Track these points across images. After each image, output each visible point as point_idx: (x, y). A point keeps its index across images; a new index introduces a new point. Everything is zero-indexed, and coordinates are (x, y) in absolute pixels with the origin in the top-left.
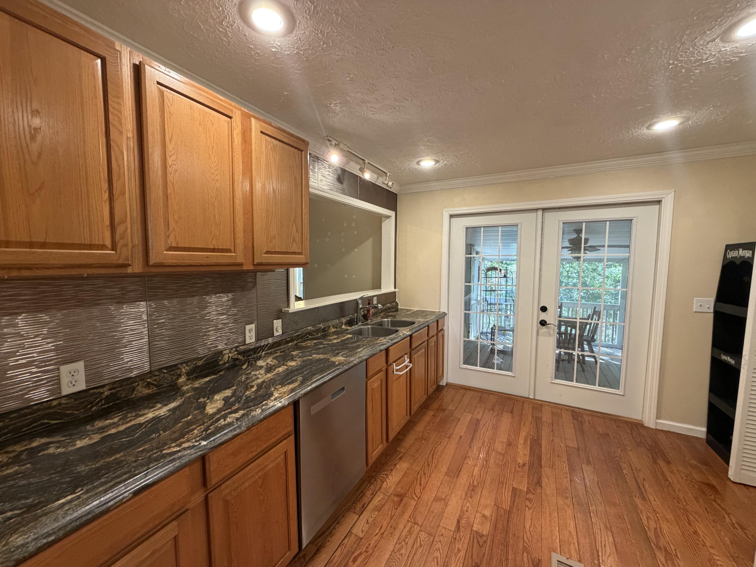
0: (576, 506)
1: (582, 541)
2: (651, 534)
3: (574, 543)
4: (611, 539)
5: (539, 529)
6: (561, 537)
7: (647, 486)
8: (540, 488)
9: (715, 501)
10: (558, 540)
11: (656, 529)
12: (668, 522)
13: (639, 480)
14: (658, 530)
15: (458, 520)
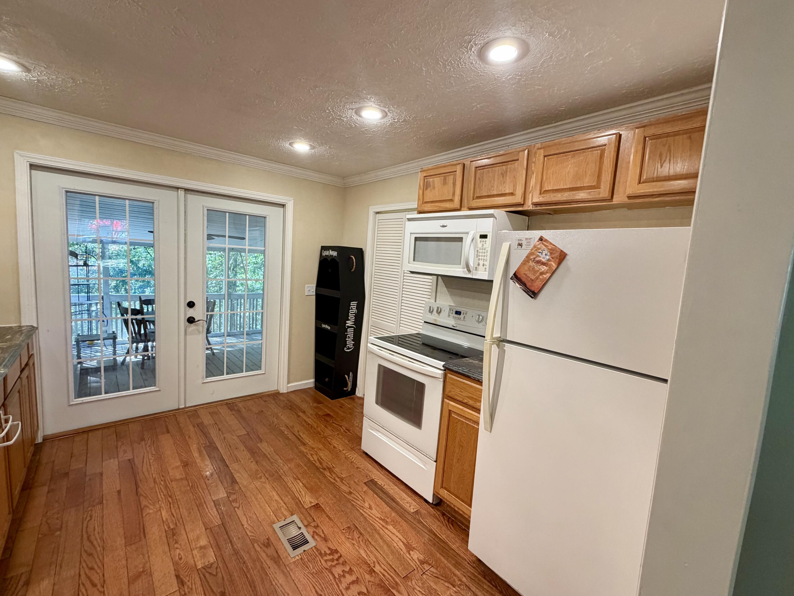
0: (270, 479)
1: (286, 500)
2: (318, 464)
3: (283, 506)
4: (301, 484)
5: (255, 517)
6: (273, 509)
7: (301, 434)
8: (237, 485)
9: (333, 423)
10: (272, 514)
11: (318, 459)
12: (321, 450)
13: (295, 434)
14: (319, 458)
15: (176, 576)
